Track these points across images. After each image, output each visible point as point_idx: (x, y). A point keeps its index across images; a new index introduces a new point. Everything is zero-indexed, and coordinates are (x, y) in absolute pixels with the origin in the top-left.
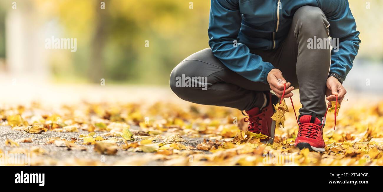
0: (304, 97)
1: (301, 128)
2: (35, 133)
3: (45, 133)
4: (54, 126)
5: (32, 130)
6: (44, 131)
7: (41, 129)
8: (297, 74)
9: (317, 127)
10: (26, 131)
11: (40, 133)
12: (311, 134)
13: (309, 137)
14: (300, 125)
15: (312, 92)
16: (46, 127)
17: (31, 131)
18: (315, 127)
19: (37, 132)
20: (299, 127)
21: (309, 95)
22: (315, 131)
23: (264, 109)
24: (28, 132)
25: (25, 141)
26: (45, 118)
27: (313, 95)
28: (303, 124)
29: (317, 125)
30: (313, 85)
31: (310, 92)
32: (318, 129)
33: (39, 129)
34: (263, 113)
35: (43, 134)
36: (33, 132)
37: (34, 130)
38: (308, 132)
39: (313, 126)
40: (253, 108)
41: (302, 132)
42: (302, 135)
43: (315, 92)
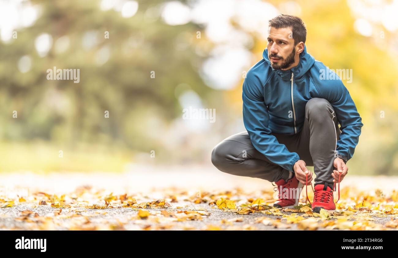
0: (316, 169)
1: (316, 195)
2: (244, 214)
3: (253, 214)
4: (260, 208)
5: (241, 211)
6: (251, 212)
7: (249, 211)
8: (310, 151)
9: (329, 193)
10: (236, 213)
11: (248, 214)
12: (325, 199)
13: (323, 202)
14: (315, 193)
15: (322, 164)
16: (254, 209)
17: (241, 213)
18: (327, 194)
19: (246, 213)
20: (314, 194)
21: (320, 167)
22: (327, 197)
23: (290, 181)
24: (238, 214)
25: (237, 221)
26: (251, 201)
27: (323, 167)
28: (318, 192)
29: (329, 192)
30: (322, 159)
31: (320, 164)
32: (330, 195)
33: (247, 211)
34: (288, 184)
35: (251, 215)
36: (242, 213)
37: (243, 212)
38: (322, 198)
39: (326, 193)
40: (279, 180)
41: (317, 198)
42: (317, 200)
43: (324, 165)
